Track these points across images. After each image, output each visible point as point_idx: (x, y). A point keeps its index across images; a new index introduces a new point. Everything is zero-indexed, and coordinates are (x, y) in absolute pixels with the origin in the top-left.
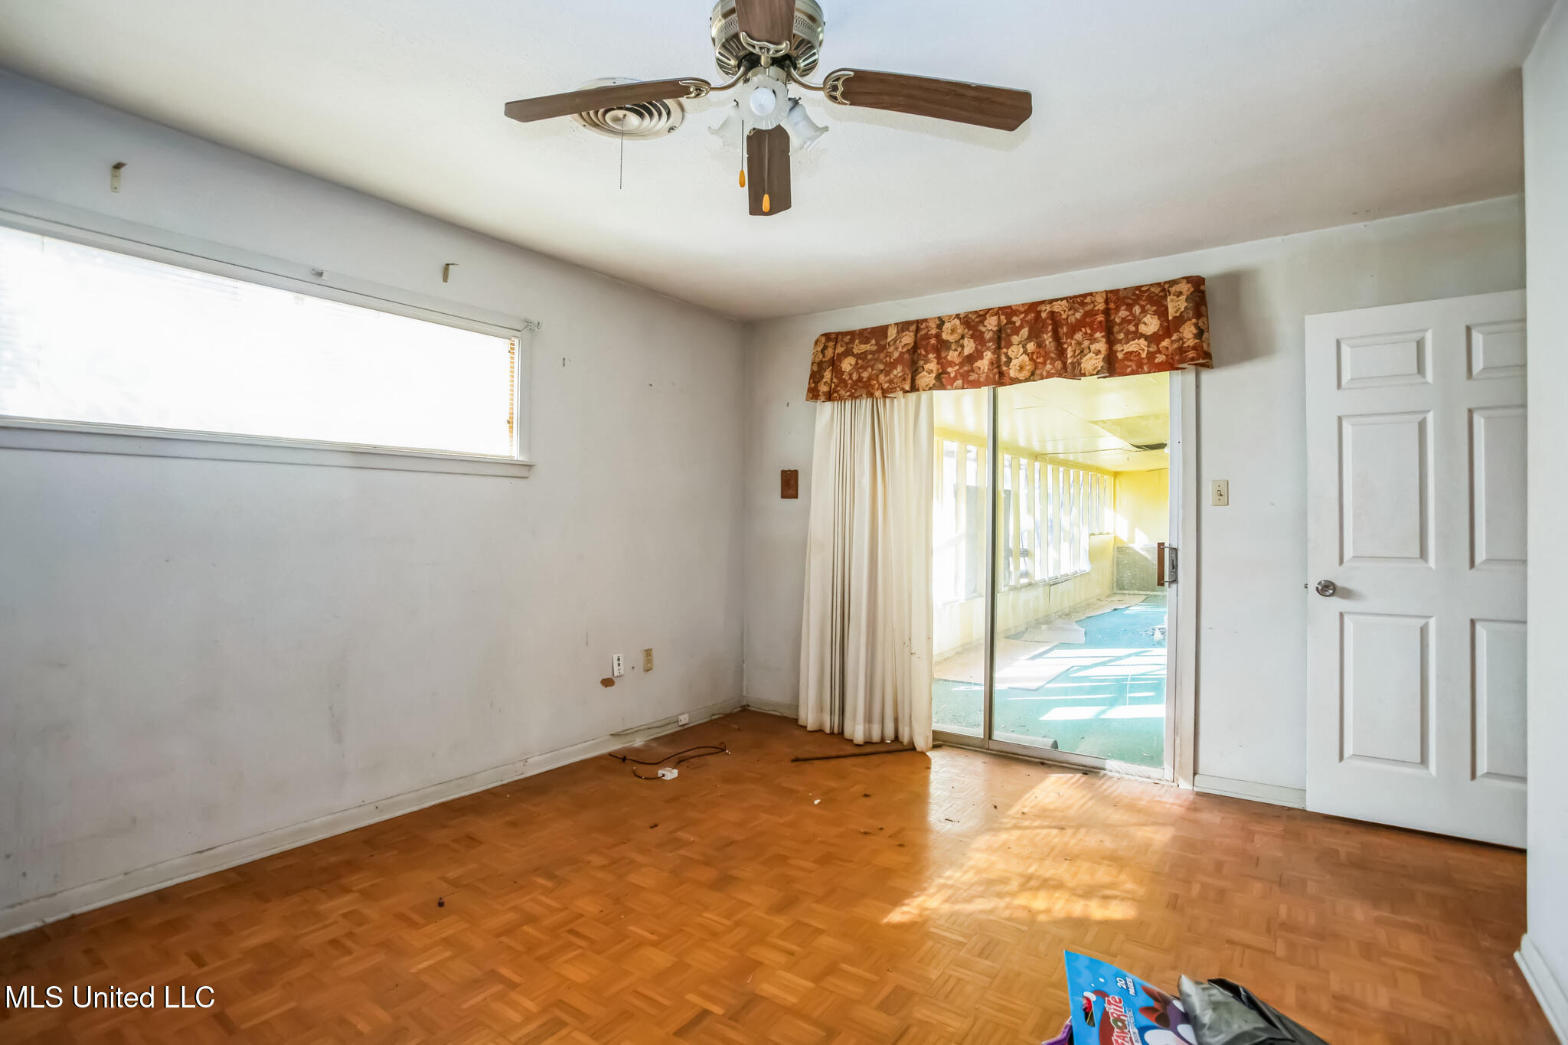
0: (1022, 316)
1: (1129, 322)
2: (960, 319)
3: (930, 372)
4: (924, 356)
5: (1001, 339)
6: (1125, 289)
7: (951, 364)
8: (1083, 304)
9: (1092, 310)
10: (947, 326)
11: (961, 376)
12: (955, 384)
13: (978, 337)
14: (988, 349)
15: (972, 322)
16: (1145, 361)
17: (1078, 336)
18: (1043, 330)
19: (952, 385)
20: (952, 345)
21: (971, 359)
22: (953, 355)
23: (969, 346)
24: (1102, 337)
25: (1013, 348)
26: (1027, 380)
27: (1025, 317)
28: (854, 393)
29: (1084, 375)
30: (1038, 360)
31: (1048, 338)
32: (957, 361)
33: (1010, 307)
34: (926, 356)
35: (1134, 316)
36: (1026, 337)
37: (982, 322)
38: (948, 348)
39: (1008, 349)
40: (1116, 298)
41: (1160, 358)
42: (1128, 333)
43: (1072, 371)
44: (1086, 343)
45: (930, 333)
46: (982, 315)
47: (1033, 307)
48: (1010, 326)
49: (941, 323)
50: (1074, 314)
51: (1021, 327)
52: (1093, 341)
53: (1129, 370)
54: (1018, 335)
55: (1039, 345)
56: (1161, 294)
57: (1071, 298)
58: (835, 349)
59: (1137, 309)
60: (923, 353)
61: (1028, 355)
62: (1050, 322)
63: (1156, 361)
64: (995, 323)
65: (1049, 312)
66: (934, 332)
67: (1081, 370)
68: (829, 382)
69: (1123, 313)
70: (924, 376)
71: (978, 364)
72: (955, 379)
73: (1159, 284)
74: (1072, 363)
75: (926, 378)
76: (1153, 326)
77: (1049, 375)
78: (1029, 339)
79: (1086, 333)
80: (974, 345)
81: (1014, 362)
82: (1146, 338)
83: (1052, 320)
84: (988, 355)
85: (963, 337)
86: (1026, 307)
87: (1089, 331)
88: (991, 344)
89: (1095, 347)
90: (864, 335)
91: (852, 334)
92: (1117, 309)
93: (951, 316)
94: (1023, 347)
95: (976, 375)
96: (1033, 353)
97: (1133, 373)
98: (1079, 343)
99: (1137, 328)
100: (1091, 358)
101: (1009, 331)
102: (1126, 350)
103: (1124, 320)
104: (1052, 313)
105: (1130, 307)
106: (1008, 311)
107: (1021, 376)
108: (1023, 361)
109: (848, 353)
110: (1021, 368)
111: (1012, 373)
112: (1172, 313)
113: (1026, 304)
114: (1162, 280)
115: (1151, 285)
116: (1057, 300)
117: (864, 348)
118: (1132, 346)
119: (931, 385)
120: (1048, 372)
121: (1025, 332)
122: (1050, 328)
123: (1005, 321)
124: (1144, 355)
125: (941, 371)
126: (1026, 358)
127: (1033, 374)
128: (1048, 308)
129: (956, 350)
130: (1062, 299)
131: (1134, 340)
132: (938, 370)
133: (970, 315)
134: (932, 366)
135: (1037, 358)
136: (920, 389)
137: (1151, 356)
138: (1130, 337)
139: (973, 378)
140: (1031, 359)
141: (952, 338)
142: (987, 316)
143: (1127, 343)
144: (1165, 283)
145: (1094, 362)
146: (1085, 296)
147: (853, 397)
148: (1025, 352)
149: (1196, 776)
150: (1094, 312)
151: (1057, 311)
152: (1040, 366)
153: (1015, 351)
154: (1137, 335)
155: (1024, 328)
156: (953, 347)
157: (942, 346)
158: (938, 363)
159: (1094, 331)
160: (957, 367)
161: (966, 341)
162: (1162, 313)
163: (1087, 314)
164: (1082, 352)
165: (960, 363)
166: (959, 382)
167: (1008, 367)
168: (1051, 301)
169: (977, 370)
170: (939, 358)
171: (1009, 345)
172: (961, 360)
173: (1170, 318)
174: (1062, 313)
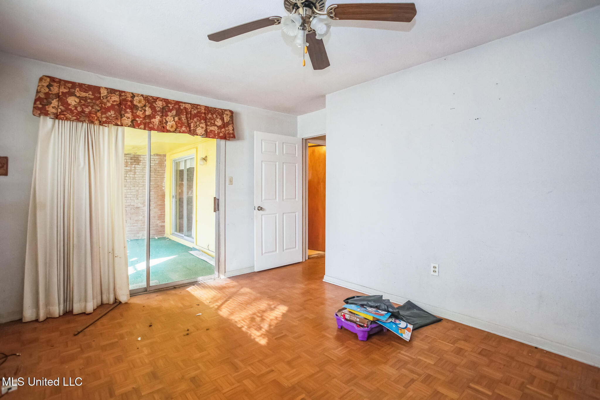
0: (173, 105)
1: (212, 119)
2: (143, 97)
3: (128, 118)
4: (125, 109)
5: (164, 112)
6: (211, 107)
7: (138, 117)
8: (197, 108)
9: (200, 111)
10: (136, 98)
11: (143, 123)
12: (140, 127)
13: (153, 108)
14: (158, 115)
15: (150, 101)
16: (217, 134)
17: (195, 119)
18: (181, 113)
19: (138, 127)
20: (139, 108)
21: (150, 117)
22: (139, 113)
23: (148, 112)
24: (204, 122)
25: (168, 117)
26: (174, 132)
27: (174, 106)
28: (79, 118)
29: (197, 135)
30: (178, 125)
31: (183, 118)
32: (142, 116)
33: (168, 100)
34: (125, 110)
35: (214, 118)
36: (175, 114)
37: (155, 102)
38: (137, 109)
39: (166, 117)
40: (209, 110)
41: (221, 135)
42: (211, 123)
43: (193, 133)
44: (198, 123)
45: (127, 99)
46: (156, 99)
47: (178, 103)
48: (167, 107)
49: (133, 96)
50: (194, 111)
51: (172, 110)
52: (201, 123)
53: (211, 136)
54: (171, 113)
55: (180, 119)
56: (222, 113)
57: (193, 104)
58: (59, 88)
59: (215, 116)
60: (124, 108)
61: (175, 122)
62: (184, 111)
63: (220, 135)
64: (162, 104)
65: (184, 107)
66: (129, 99)
67: (196, 133)
68: (56, 107)
69: (210, 116)
70: (125, 120)
71: (153, 120)
72: (140, 124)
73: (221, 109)
74: (193, 129)
75: (127, 121)
76: (219, 123)
77: (184, 132)
78: (176, 115)
79: (198, 119)
80: (151, 111)
81: (169, 123)
82: (217, 127)
83: (186, 110)
84: (158, 118)
85: (145, 106)
86: (175, 102)
87: (199, 119)
88: (159, 113)
89: (201, 125)
90: (83, 87)
91: (74, 85)
92: (208, 114)
93: (139, 94)
94: (173, 118)
95: (153, 125)
96: (177, 122)
97: (212, 138)
98: (196, 123)
99: (215, 122)
100: (200, 129)
101: (167, 109)
102: (210, 129)
103: (210, 118)
104: (185, 108)
105: (212, 114)
106: (167, 101)
107: (172, 130)
108: (173, 124)
109: (73, 94)
110: (172, 127)
111: (168, 128)
112: (225, 121)
113: (175, 101)
114: (222, 108)
115: (219, 109)
116: (187, 103)
117: (84, 94)
118: (213, 128)
119: (129, 125)
120: (184, 131)
121: (174, 112)
122: (185, 113)
123: (165, 105)
124: (216, 132)
125: (133, 119)
126: (174, 123)
127: (176, 130)
128: (184, 105)
129: (141, 111)
130: (189, 104)
131: (213, 126)
132: (132, 118)
133: (148, 97)
134: (129, 115)
135: (178, 124)
136: (124, 125)
137: (219, 133)
138: (212, 125)
139: (151, 126)
140: (176, 124)
141: (139, 105)
142: (157, 100)
143: (211, 127)
144: (223, 109)
145: (201, 131)
146: (198, 105)
147: (78, 120)
148: (174, 120)
149: (226, 273)
150: (201, 112)
151: (187, 107)
152: (179, 127)
153: (169, 118)
154: (215, 125)
155: (174, 110)
156: (140, 109)
157: (133, 107)
158: (132, 115)
159: (201, 120)
160: (142, 119)
161: (147, 108)
162: (222, 119)
163: (198, 112)
164: (197, 126)
165: (143, 117)
166: (142, 126)
167: (166, 125)
168: (185, 103)
169: (152, 123)
170: (132, 112)
171: (167, 116)
172: (144, 116)
173: (225, 122)
174: (189, 109)
